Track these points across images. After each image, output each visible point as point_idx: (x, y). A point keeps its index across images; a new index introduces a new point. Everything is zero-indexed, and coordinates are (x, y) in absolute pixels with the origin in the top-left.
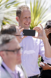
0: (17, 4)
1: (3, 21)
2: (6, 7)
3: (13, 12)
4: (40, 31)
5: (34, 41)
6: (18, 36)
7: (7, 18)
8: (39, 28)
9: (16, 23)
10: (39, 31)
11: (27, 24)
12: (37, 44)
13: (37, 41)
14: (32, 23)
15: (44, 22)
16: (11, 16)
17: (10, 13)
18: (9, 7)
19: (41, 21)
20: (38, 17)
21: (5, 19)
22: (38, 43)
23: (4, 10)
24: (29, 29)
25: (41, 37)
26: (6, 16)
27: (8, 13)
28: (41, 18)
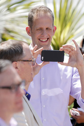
0: (29, 5)
1: (3, 35)
2: (9, 9)
3: (22, 19)
4: (73, 52)
5: (61, 71)
6: (28, 61)
7: (10, 30)
8: (70, 47)
9: (27, 39)
10: (71, 53)
11: (44, 40)
12: (66, 76)
13: (66, 70)
14: (57, 39)
15: (79, 35)
16: (18, 25)
17: (17, 21)
18: (15, 9)
19: (72, 35)
20: (68, 28)
21: (8, 31)
22: (69, 74)
23: (5, 15)
24: (52, 49)
25: (75, 64)
26: (9, 26)
27: (12, 21)
28: (73, 29)
